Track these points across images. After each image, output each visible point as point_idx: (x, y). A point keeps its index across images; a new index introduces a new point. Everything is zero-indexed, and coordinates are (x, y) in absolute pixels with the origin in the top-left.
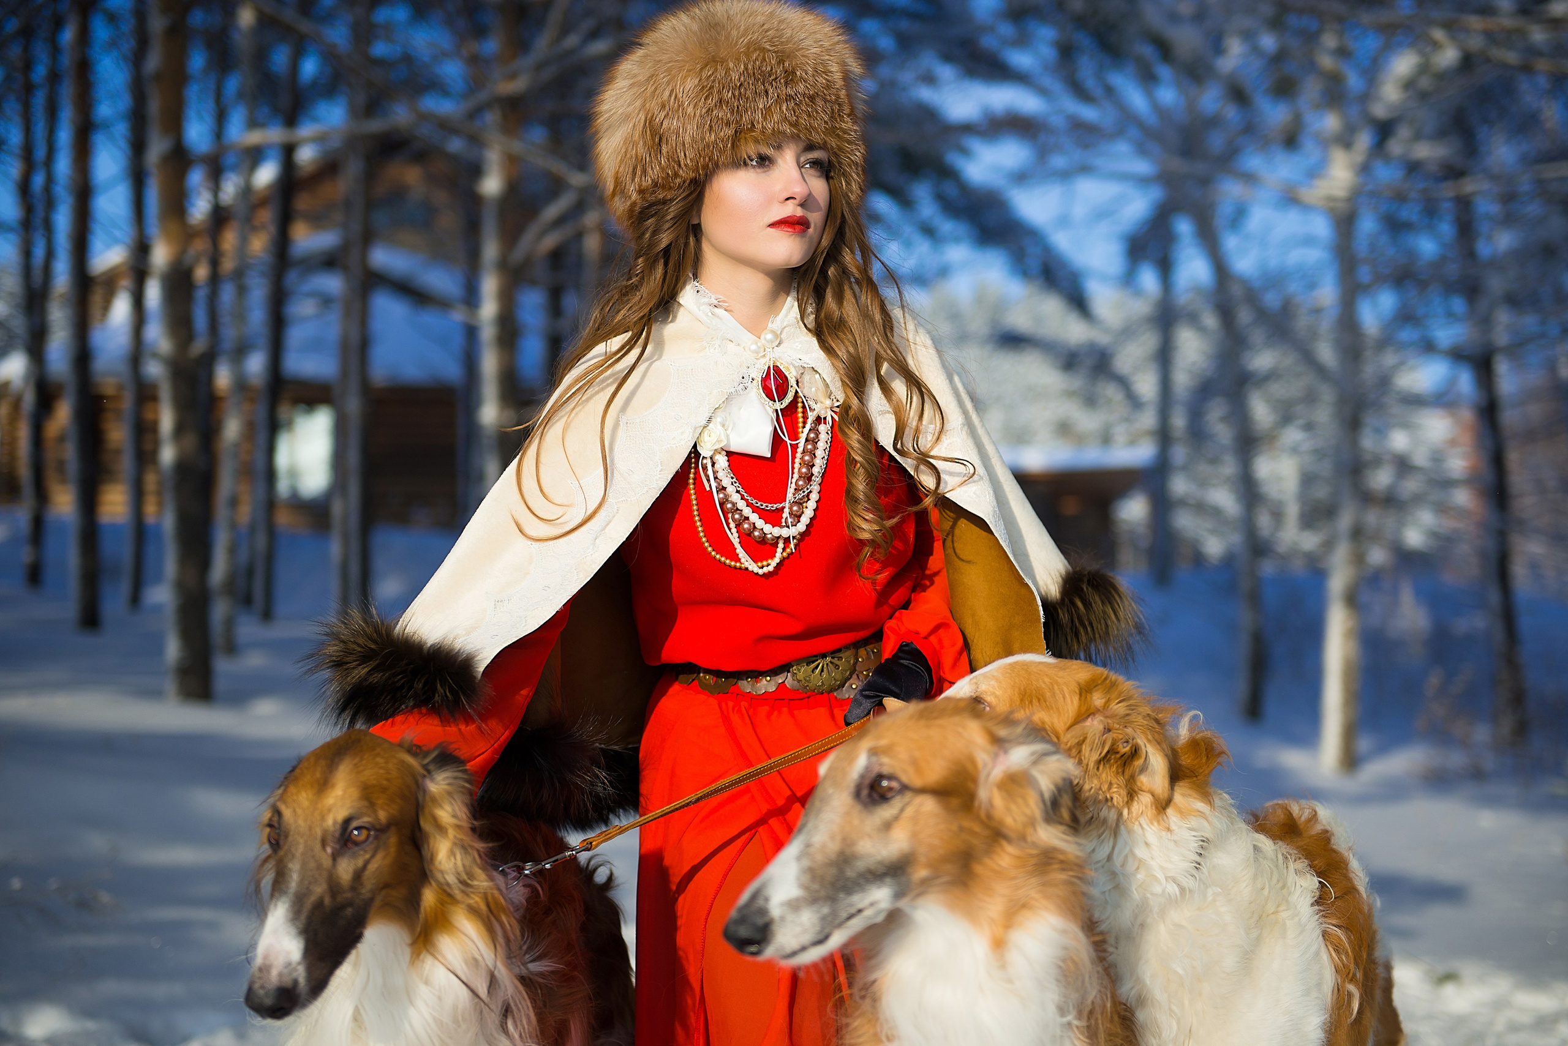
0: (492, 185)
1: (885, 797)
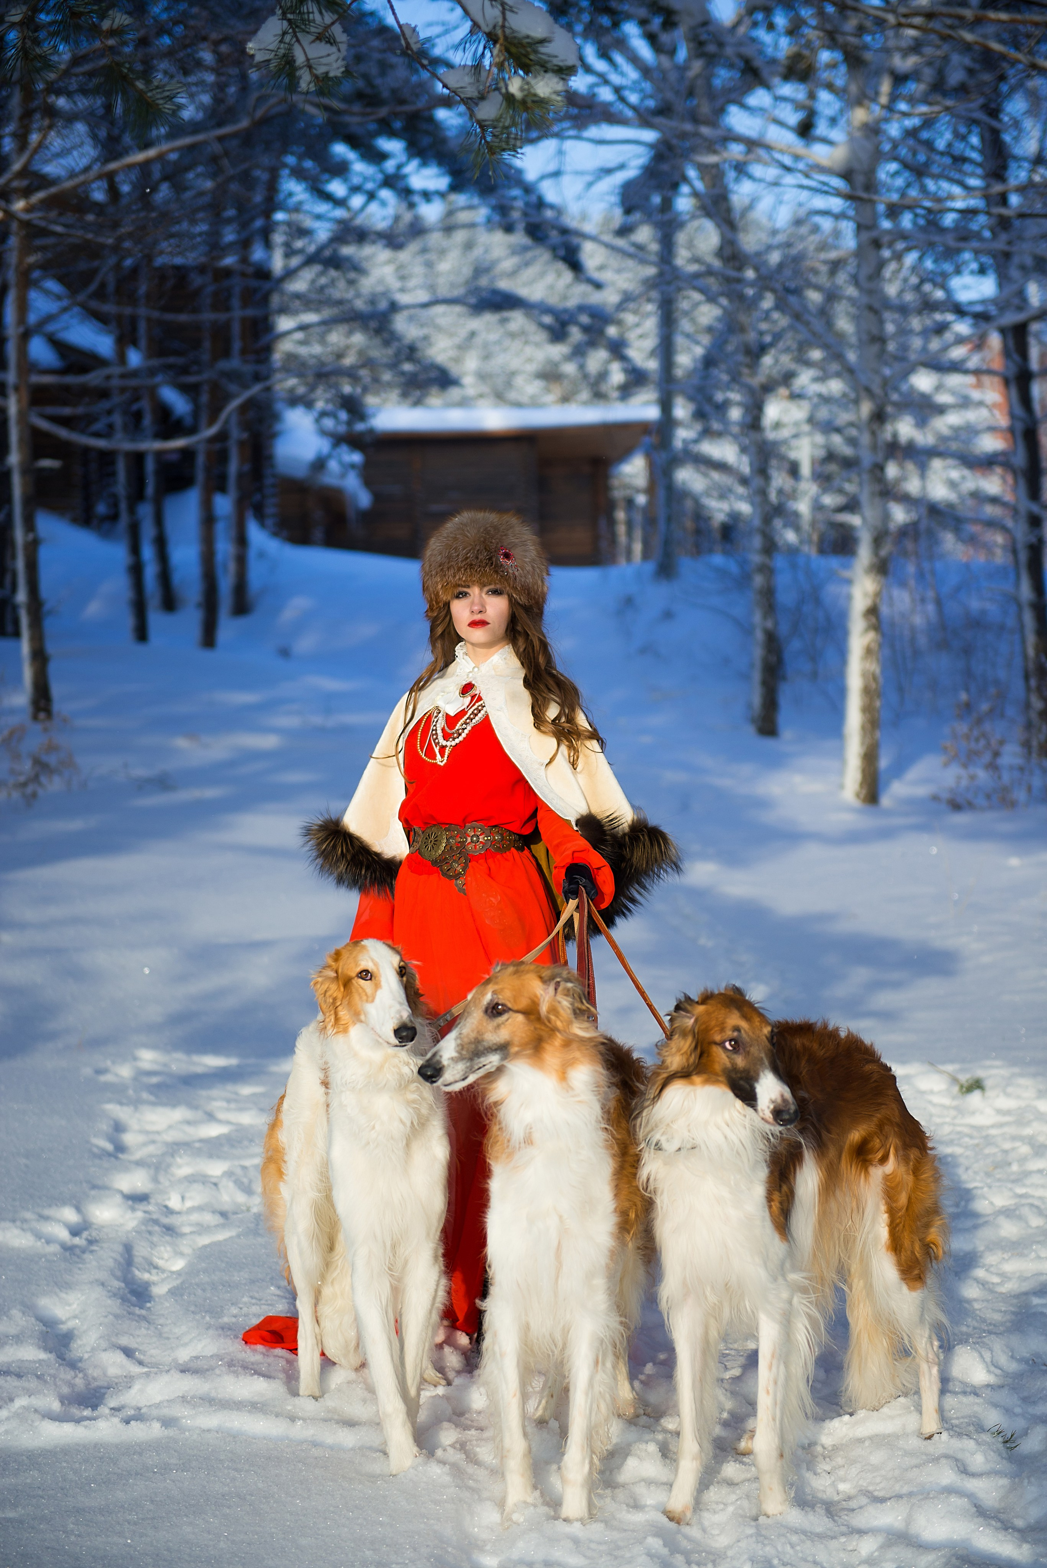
1: (500, 1014)
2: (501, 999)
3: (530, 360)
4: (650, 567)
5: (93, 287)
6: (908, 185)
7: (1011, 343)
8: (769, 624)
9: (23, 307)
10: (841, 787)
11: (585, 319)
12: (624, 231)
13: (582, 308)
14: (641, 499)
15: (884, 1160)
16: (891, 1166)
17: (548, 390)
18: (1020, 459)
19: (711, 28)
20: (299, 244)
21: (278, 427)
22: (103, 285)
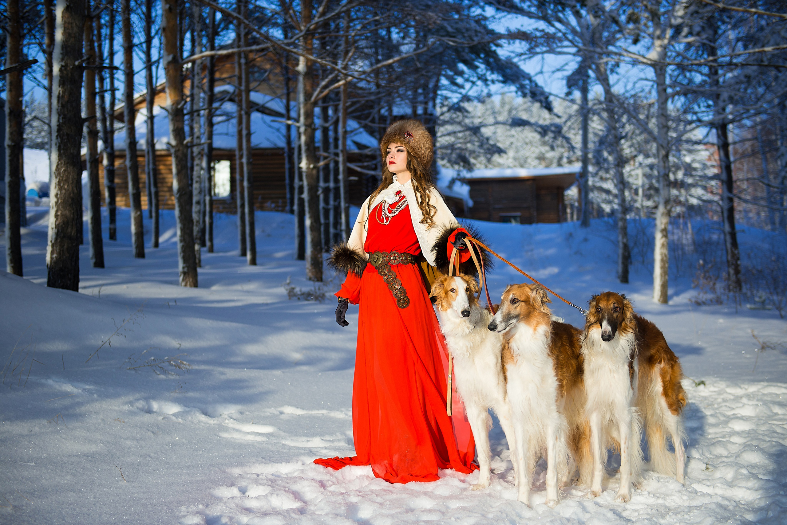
0: (301, 67)
1: (516, 303)
2: (516, 297)
3: (533, 152)
4: (579, 223)
5: (370, 119)
6: (679, 75)
7: (720, 132)
8: (625, 240)
9: (344, 126)
10: (653, 297)
11: (553, 129)
12: (568, 94)
13: (552, 125)
14: (576, 204)
15: (660, 362)
16: (662, 365)
17: (540, 164)
18: (724, 176)
19: (599, 6)
20: (446, 103)
21: (438, 176)
22: (374, 119)
